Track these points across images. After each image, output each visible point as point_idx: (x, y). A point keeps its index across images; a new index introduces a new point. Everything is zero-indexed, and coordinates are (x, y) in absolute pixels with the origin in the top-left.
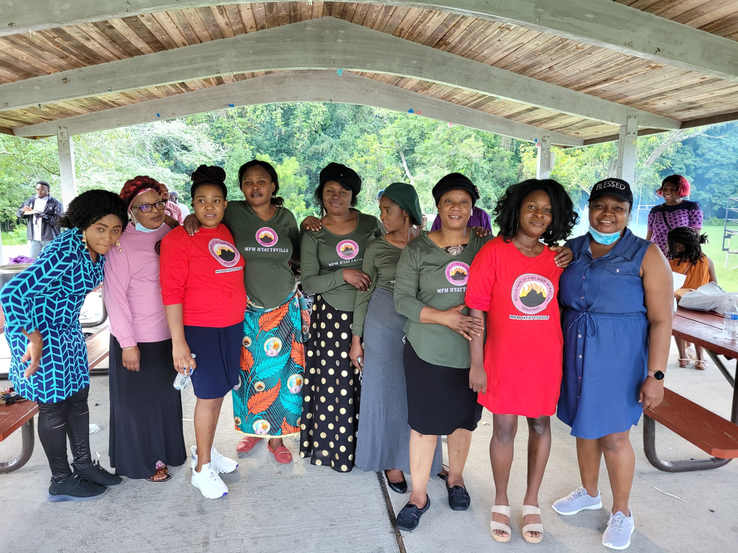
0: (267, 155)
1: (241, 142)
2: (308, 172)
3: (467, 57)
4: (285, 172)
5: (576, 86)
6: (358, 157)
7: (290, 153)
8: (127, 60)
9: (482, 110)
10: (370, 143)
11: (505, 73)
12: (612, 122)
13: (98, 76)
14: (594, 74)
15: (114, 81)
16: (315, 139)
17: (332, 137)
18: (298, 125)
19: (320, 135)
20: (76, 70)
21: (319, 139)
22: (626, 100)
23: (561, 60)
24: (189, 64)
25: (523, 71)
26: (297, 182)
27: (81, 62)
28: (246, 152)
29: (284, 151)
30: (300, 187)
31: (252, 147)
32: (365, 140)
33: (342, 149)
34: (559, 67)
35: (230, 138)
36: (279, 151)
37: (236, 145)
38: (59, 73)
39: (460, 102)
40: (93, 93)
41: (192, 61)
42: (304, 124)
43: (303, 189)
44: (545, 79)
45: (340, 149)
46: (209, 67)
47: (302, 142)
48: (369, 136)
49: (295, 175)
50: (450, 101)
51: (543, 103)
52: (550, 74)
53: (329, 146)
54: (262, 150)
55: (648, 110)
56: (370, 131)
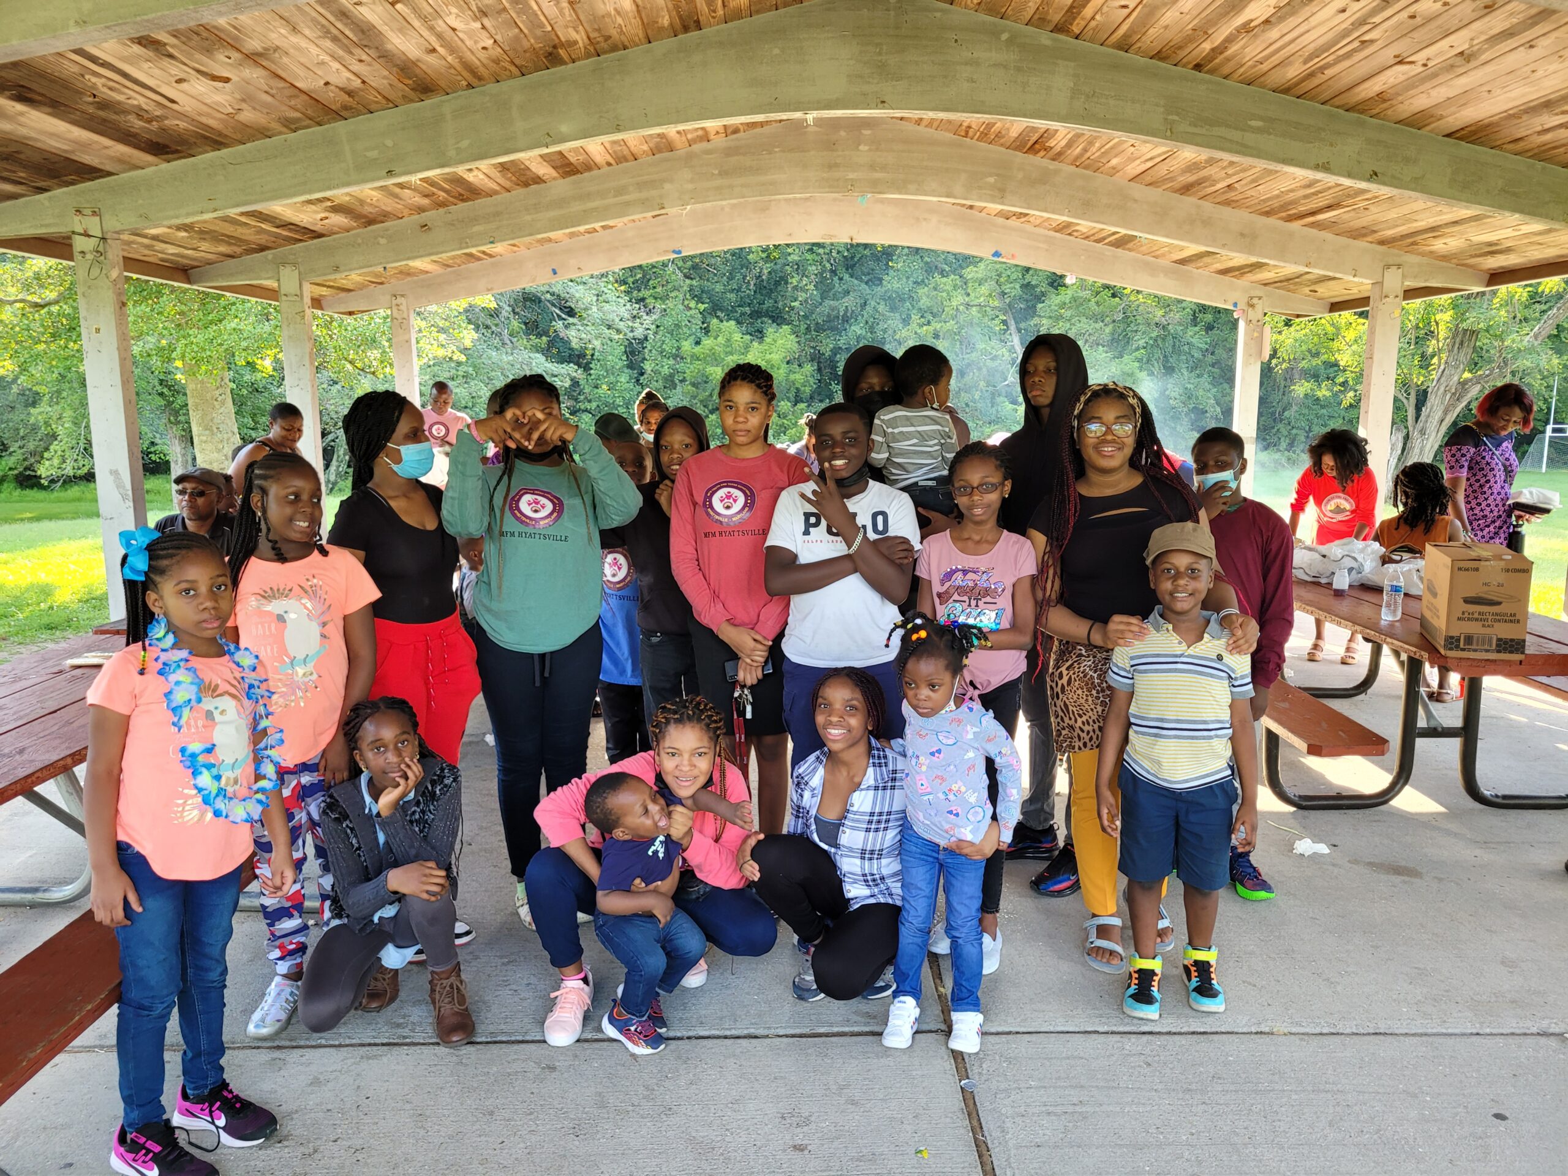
0: (733, 323)
1: (681, 296)
2: (816, 358)
3: (1085, 168)
4: (768, 357)
5: (1284, 214)
6: (921, 326)
7: (778, 318)
8: (520, 191)
9: (1130, 250)
10: (945, 294)
11: (1155, 193)
12: (1355, 276)
13: (474, 220)
14: (1306, 197)
15: (498, 228)
16: (830, 287)
17: (867, 283)
18: (796, 258)
19: (841, 279)
20: (442, 210)
21: (838, 287)
22: (1377, 236)
23: (1242, 175)
24: (615, 196)
25: (1186, 189)
26: (792, 377)
27: (451, 199)
28: (691, 316)
29: (767, 315)
30: (797, 389)
31: (702, 307)
32: (935, 289)
33: (887, 308)
34: (1243, 186)
35: (659, 289)
36: (756, 314)
37: (670, 304)
38: (417, 217)
39: (1087, 237)
40: (467, 247)
41: (620, 191)
42: (809, 256)
43: (804, 392)
44: (1227, 203)
45: (881, 308)
46: (647, 199)
47: (804, 295)
48: (944, 280)
49: (788, 363)
50: (1070, 234)
51: (1224, 245)
52: (1231, 195)
53: (860, 301)
54: (722, 311)
55: (1423, 254)
56: (947, 269)
